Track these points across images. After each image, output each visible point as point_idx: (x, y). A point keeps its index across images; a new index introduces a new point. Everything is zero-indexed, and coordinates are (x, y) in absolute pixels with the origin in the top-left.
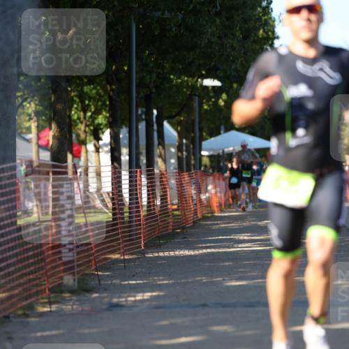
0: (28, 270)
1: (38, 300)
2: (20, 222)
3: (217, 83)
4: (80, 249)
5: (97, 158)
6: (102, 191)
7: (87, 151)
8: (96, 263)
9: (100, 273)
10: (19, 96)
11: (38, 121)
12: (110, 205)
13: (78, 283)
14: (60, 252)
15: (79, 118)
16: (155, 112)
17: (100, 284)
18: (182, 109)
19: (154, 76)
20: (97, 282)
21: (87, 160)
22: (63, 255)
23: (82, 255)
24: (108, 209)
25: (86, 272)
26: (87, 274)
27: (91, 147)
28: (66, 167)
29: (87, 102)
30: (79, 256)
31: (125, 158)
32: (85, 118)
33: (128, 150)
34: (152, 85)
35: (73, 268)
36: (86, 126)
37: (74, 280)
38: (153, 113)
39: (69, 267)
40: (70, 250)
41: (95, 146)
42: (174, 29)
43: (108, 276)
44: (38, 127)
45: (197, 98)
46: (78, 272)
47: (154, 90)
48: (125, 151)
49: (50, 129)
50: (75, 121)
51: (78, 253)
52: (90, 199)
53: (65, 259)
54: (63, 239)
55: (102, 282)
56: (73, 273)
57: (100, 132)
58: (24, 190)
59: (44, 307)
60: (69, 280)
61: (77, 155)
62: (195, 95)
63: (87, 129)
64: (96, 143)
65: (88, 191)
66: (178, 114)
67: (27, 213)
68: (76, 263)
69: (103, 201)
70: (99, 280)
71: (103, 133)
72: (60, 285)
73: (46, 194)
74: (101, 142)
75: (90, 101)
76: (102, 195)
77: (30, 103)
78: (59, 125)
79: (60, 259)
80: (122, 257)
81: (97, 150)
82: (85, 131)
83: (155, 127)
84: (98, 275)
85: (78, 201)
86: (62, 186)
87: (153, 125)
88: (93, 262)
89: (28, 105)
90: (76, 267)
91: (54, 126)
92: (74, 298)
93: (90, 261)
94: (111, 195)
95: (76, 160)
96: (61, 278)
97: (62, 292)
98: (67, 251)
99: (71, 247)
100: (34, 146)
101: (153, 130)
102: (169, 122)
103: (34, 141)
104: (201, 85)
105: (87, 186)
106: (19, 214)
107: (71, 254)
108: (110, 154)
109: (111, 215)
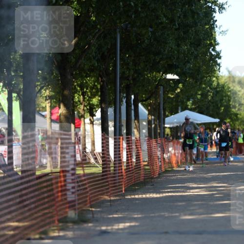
0: (44, 206)
1: (50, 227)
2: (38, 173)
3: (176, 77)
4: (79, 192)
5: (92, 128)
6: (95, 152)
7: (85, 123)
8: (90, 202)
9: (93, 209)
10: (38, 85)
11: (51, 103)
12: (100, 161)
13: (78, 216)
14: (66, 195)
15: (79, 101)
16: (133, 97)
17: (93, 217)
18: (152, 95)
19: (132, 72)
20: (91, 215)
21: (85, 130)
22: (68, 196)
23: (81, 196)
24: (99, 165)
25: (84, 208)
26: (84, 210)
27: (87, 121)
28: (70, 135)
29: (85, 90)
30: (79, 197)
31: (111, 129)
32: (84, 100)
33: (113, 123)
34: (131, 77)
35: (74, 205)
36: (85, 106)
37: (76, 214)
38: (131, 98)
39: (72, 205)
40: (73, 193)
41: (90, 120)
42: (146, 41)
43: (99, 211)
44: (51, 106)
45: (162, 87)
46: (78, 209)
47: (132, 82)
48: (111, 124)
49: (60, 108)
50: (76, 103)
51: (78, 195)
52: (87, 158)
53: (69, 199)
54: (68, 185)
55: (95, 216)
56: (75, 209)
57: (94, 110)
58: (41, 151)
59: (55, 232)
60: (72, 214)
61: (78, 127)
62: (161, 85)
63: (85, 108)
64: (91, 118)
65: (85, 152)
66: (149, 98)
67: (43, 166)
68: (77, 202)
69: (96, 159)
70: (93, 214)
71: (96, 111)
72: (66, 217)
73: (56, 153)
74: (94, 118)
75: (87, 89)
76: (95, 155)
77: (45, 90)
78: (65, 106)
79: (66, 199)
80: (109, 199)
81: (92, 123)
82: (84, 110)
83: (133, 107)
84: (92, 210)
85: (78, 158)
86: (67, 148)
87: (131, 106)
88: (88, 201)
89: (44, 92)
90: (77, 205)
91: (62, 106)
92: (76, 227)
93: (86, 201)
94: (101, 154)
95: (77, 130)
96: (66, 212)
97: (67, 222)
98: (71, 193)
99: (73, 190)
100: (48, 120)
101: (131, 109)
102: (142, 104)
103: (48, 116)
104: (165, 78)
105: (85, 148)
106: (37, 167)
107: (73, 196)
108: (100, 126)
109: (101, 168)
